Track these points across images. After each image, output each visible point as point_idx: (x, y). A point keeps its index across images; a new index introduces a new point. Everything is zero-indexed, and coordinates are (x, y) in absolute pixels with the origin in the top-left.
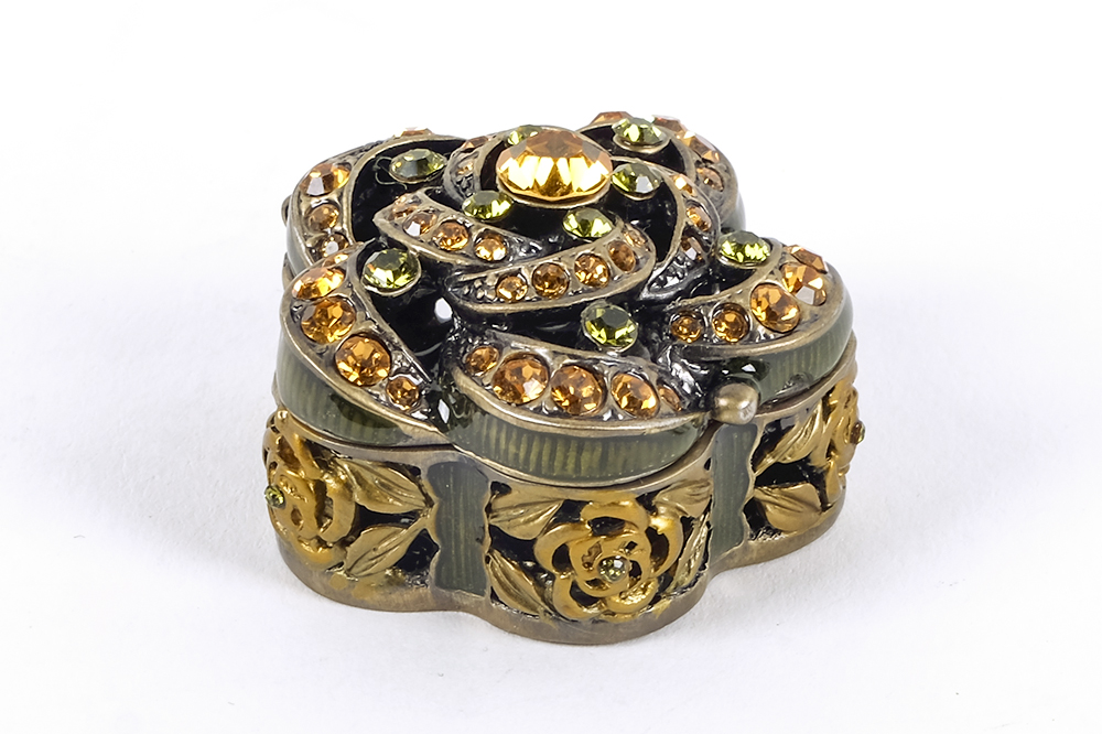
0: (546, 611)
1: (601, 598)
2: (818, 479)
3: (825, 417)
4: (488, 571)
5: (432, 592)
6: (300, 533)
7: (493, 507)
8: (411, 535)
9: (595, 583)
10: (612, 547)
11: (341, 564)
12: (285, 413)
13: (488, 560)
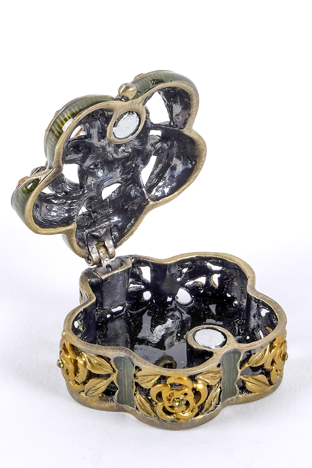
0: (155, 416)
1: (175, 413)
2: (267, 374)
3: (270, 351)
4: (135, 399)
5: (116, 405)
6: (69, 378)
7: (136, 375)
8: (107, 382)
9: (172, 407)
10: (178, 394)
11: (83, 391)
12: (65, 333)
13: (135, 395)
